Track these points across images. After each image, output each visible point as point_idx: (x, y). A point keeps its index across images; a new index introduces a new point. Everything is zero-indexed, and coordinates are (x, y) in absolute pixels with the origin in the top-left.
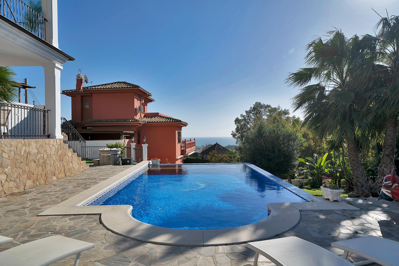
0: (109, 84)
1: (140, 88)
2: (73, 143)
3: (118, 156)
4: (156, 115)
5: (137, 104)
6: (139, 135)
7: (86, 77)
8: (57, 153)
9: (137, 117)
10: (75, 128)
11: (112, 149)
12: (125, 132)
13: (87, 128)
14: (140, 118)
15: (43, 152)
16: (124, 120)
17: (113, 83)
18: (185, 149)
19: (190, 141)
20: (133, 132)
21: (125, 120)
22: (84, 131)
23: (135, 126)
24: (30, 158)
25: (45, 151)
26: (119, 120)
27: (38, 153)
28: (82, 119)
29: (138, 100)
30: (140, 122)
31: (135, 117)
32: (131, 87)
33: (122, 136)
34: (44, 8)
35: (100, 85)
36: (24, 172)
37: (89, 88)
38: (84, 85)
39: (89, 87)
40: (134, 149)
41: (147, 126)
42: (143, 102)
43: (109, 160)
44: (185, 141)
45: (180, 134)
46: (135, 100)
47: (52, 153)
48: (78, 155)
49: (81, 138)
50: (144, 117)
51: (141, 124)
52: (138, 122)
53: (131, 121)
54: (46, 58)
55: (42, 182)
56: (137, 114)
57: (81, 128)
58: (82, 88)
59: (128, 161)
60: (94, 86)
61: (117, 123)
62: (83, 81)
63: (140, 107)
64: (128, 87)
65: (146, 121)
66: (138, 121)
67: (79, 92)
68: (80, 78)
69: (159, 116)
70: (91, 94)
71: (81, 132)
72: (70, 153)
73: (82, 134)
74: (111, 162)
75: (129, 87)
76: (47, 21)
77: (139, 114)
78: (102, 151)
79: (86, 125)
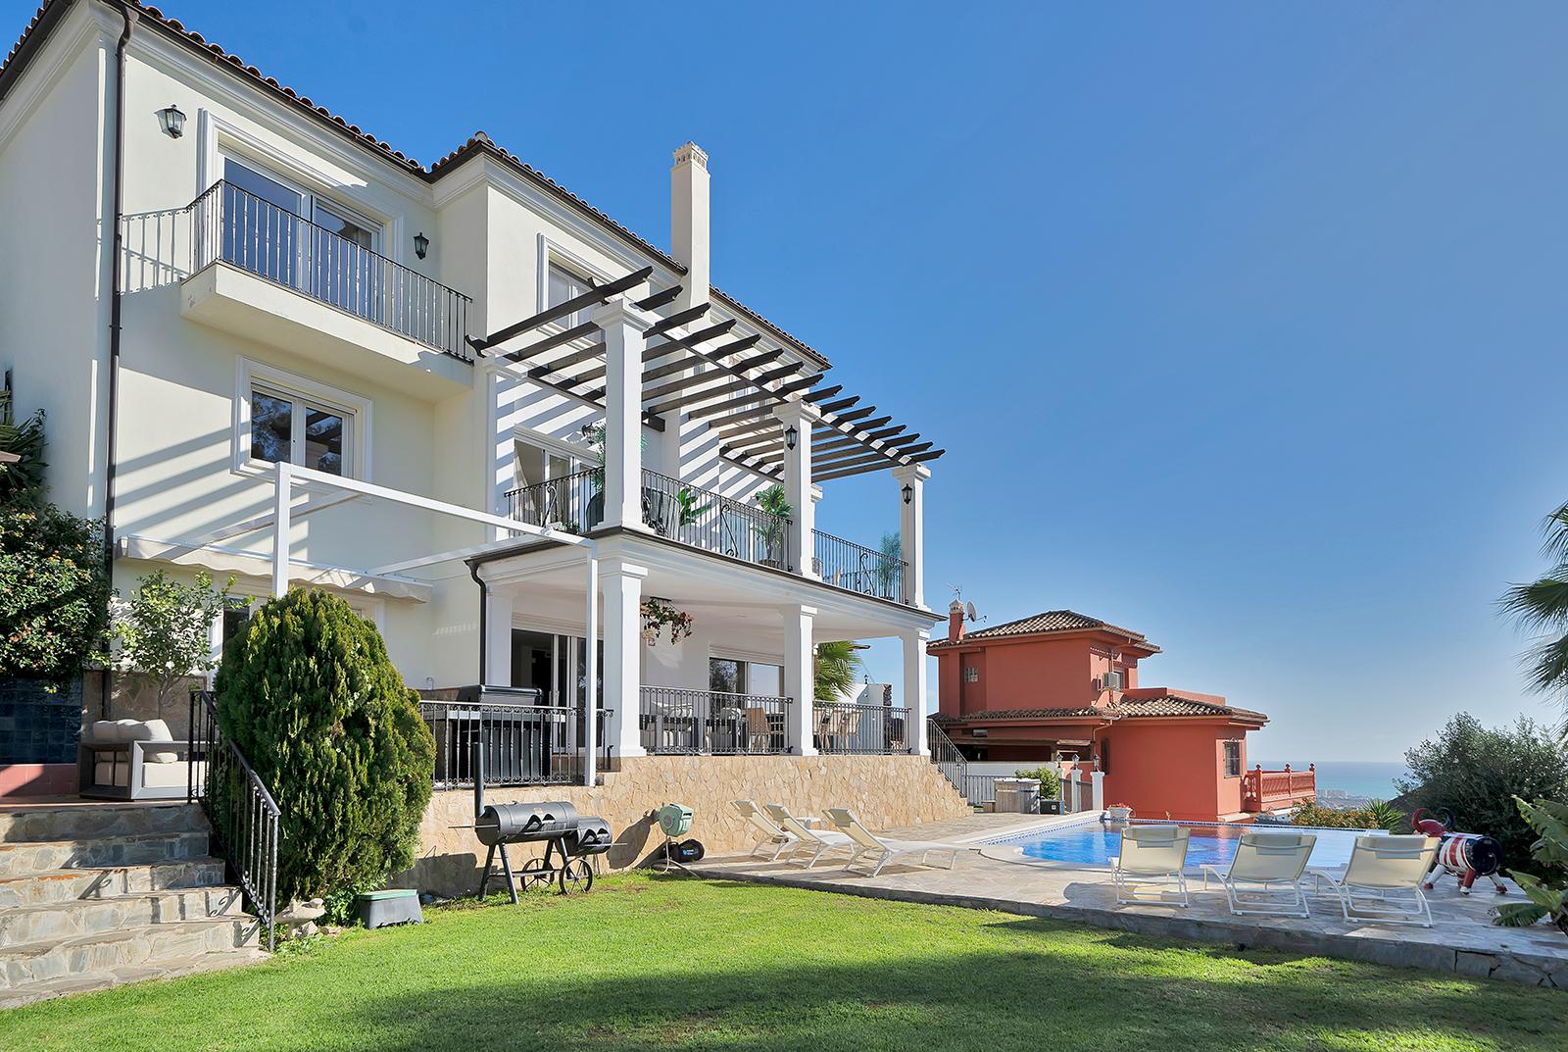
0: (1025, 621)
1: (1104, 628)
2: (945, 765)
3: (1033, 795)
4: (1159, 694)
5: (1099, 667)
6: (1106, 751)
7: (971, 606)
8: (922, 779)
9: (1101, 704)
10: (947, 732)
11: (1020, 780)
12: (1061, 742)
13: (975, 731)
14: (1108, 705)
15: (902, 775)
16: (1064, 711)
17: (1037, 617)
18: (1259, 795)
19: (1287, 771)
20: (1088, 743)
21: (1066, 712)
22: (967, 740)
23: (1094, 727)
24: (890, 783)
25: (906, 774)
26: (1053, 712)
27: (897, 777)
28: (963, 711)
29: (1101, 656)
30: (1104, 717)
31: (1093, 703)
32: (1081, 625)
33: (1055, 752)
34: (903, 546)
35: (1003, 626)
36: (881, 802)
37: (978, 635)
38: (968, 627)
39: (978, 633)
40: (1078, 783)
41: (1126, 727)
42: (1119, 659)
43: (1015, 802)
44: (1258, 772)
45: (1234, 751)
46: (1094, 658)
47: (915, 778)
48: (954, 787)
49: (959, 757)
50: (1122, 702)
51: (1108, 721)
52: (1100, 717)
53: (1080, 713)
54: (902, 626)
55: (903, 823)
56: (1100, 693)
57: (961, 731)
58: (961, 638)
59: (1054, 808)
60: (991, 630)
61: (1044, 718)
62: (965, 617)
63: (1106, 676)
64: (1072, 628)
65: (1126, 713)
66: (1100, 715)
67: (955, 644)
68: (957, 611)
69: (1168, 697)
70: (984, 649)
71: (958, 742)
72: (940, 780)
73: (961, 748)
74: (1018, 806)
75: (1074, 626)
76: (907, 566)
77: (1105, 695)
78: (1000, 783)
79: (970, 726)
